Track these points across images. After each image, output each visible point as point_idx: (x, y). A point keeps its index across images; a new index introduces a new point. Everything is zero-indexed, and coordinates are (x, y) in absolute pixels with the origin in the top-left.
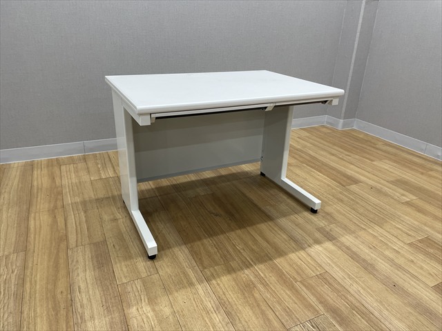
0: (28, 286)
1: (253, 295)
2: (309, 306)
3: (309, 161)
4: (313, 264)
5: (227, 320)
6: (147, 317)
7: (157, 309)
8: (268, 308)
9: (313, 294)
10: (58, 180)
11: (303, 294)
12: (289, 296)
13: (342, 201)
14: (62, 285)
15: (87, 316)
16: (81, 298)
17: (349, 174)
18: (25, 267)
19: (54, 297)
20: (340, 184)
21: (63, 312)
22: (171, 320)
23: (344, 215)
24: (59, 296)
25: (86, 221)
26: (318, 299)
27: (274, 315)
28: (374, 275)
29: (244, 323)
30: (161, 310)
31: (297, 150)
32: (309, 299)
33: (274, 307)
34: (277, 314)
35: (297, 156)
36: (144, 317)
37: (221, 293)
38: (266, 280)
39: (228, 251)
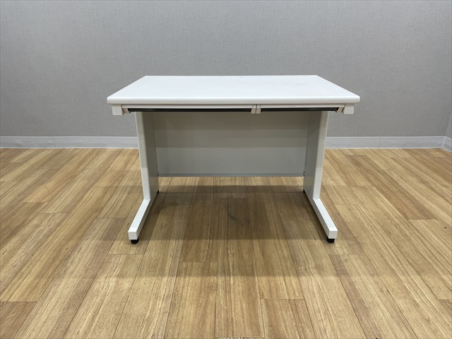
0: (50, 238)
1: (208, 297)
2: (255, 325)
3: (384, 185)
4: (295, 287)
5: (168, 310)
6: (108, 286)
7: (120, 282)
8: (213, 312)
9: (269, 315)
10: (129, 166)
11: (259, 312)
12: (242, 308)
13: (389, 233)
14: (72, 243)
15: (69, 271)
16: (77, 256)
17: (427, 207)
18: (59, 225)
19: (60, 251)
20: (404, 215)
21: (57, 263)
22: (124, 294)
23: (379, 249)
24: (64, 251)
25: (125, 200)
26: (270, 321)
27: (213, 320)
28: (360, 319)
29: (180, 316)
30: (123, 284)
31: (379, 171)
32: (260, 319)
33: (219, 313)
34: (217, 320)
35: (372, 178)
36: (106, 284)
37: (181, 286)
38: (232, 287)
39: (217, 253)
